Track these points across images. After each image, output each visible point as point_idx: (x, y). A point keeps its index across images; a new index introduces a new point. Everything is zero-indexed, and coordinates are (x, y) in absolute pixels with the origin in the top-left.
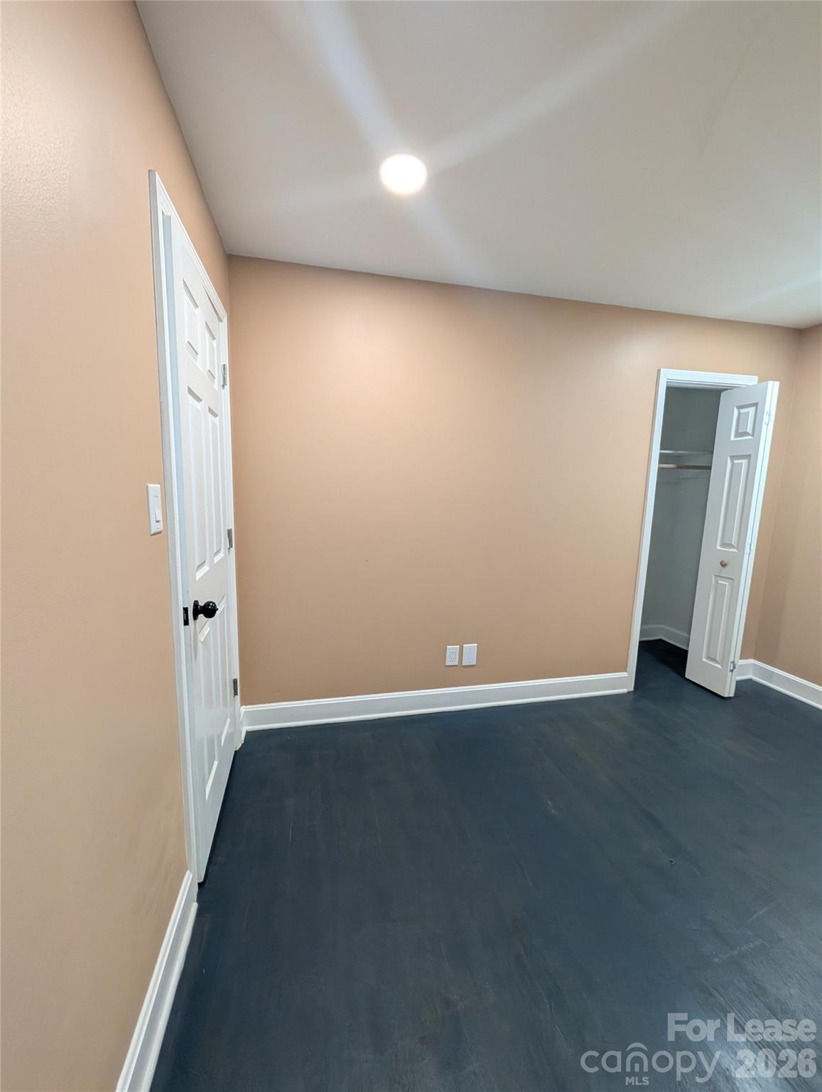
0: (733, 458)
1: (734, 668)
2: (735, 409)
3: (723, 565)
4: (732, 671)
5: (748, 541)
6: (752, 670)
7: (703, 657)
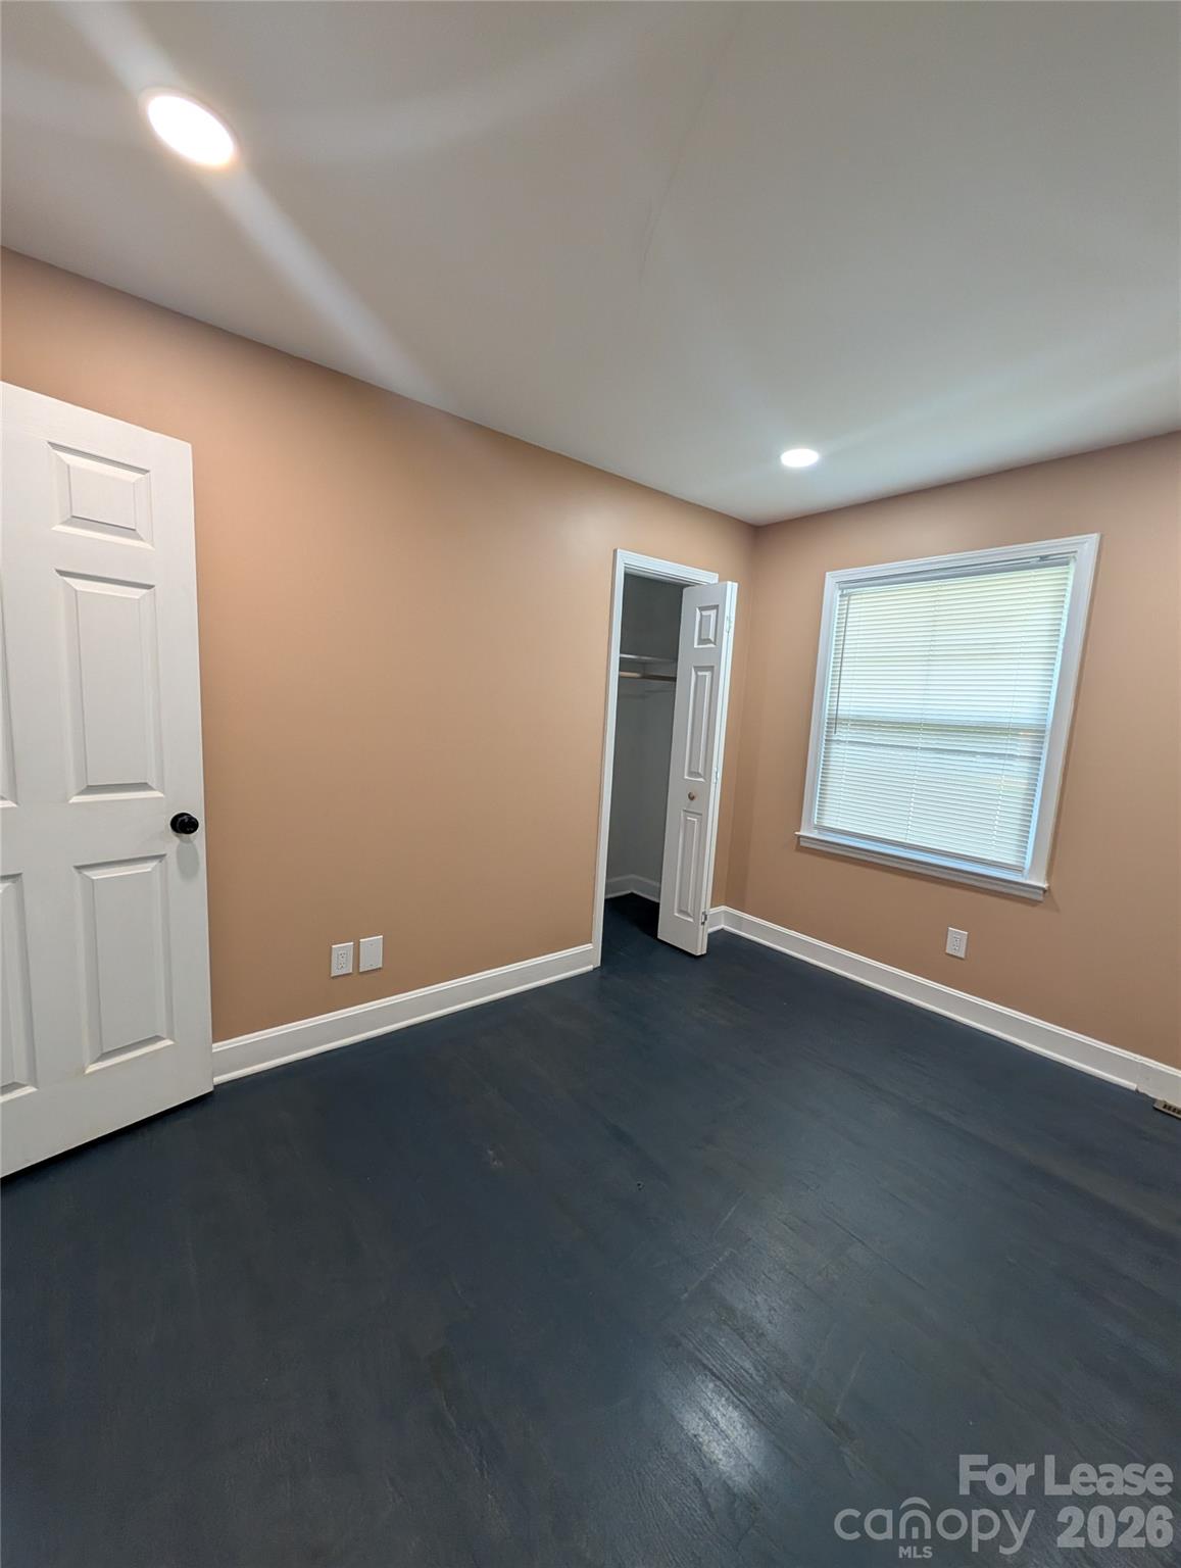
0: (698, 669)
1: (706, 919)
2: (697, 610)
3: (692, 798)
4: (703, 923)
5: (714, 769)
6: (722, 918)
7: (676, 910)
